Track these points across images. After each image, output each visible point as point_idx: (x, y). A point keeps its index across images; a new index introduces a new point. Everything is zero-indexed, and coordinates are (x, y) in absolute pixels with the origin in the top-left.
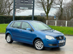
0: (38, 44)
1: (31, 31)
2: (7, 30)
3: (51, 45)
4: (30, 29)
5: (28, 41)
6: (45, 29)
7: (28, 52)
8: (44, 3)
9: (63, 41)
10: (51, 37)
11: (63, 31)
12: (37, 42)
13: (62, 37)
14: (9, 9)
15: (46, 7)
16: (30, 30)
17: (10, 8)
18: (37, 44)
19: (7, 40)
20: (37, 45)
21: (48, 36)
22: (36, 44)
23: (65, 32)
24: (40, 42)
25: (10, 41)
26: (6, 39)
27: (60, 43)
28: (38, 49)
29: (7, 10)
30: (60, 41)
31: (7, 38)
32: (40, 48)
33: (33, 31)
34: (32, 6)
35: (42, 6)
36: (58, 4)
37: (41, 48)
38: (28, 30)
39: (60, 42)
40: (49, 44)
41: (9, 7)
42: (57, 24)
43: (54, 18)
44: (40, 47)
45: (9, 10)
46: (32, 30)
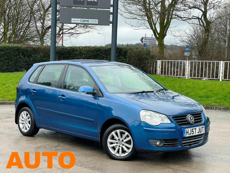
0: (117, 138)
1: (95, 94)
2: (20, 92)
3: (158, 144)
4: (90, 88)
5: (85, 129)
6: (141, 91)
7: (81, 166)
8: (149, 4)
9: (197, 128)
10: (157, 115)
11: (210, 94)
12: (113, 133)
13: (197, 116)
14: (43, 23)
15: (155, 17)
16: (92, 91)
17: (46, 22)
18: (113, 138)
19: (21, 126)
20: (112, 143)
21: (149, 113)
22: (109, 140)
23: (213, 99)
24: (122, 133)
25: (28, 129)
26: (17, 122)
27: (188, 136)
28: (117, 155)
29: (36, 27)
30: (189, 130)
31: (20, 117)
32: (124, 152)
33: (100, 94)
34: (111, 13)
35: (144, 13)
36: (195, 7)
37: (126, 154)
38: (83, 94)
39: (189, 132)
40: (151, 141)
41: (43, 18)
42: (191, 71)
43: (186, 54)
44: (123, 149)
45: (43, 27)
46: (95, 91)
